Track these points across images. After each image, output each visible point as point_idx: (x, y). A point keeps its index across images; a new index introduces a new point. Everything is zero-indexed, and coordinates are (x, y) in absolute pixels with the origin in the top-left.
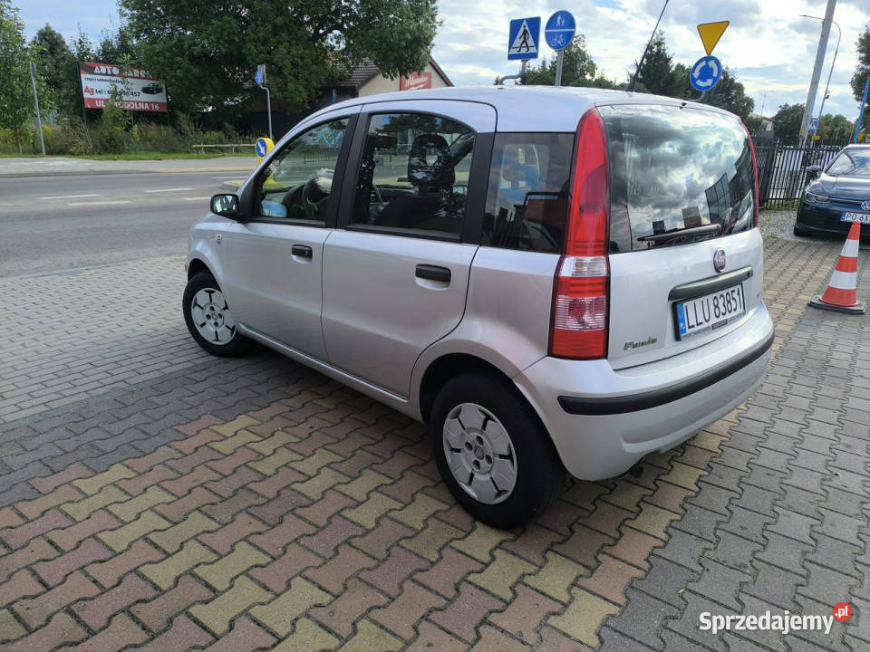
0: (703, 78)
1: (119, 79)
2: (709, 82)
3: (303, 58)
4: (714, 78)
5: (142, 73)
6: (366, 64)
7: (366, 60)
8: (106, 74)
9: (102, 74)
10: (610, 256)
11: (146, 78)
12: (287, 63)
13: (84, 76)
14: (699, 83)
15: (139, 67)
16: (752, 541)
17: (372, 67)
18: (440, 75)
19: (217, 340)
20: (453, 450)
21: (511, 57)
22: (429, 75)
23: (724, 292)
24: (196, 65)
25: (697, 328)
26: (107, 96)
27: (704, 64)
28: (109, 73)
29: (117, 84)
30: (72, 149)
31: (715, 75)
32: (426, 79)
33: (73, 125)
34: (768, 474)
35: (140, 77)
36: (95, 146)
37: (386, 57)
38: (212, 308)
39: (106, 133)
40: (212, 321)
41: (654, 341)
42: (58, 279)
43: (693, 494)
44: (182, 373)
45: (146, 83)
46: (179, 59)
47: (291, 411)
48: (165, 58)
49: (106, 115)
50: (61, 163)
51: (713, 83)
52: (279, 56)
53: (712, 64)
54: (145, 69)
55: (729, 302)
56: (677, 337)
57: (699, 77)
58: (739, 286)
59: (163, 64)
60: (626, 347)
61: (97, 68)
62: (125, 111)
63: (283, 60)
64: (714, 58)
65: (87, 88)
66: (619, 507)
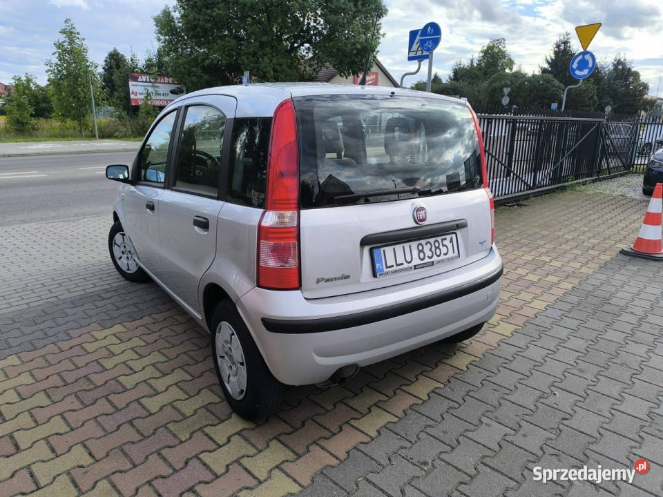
0: (580, 68)
1: (150, 84)
2: (586, 72)
3: (281, 65)
4: (589, 68)
5: (171, 80)
6: (327, 68)
7: (327, 64)
8: (146, 82)
9: (143, 82)
10: (301, 211)
11: (173, 83)
12: (270, 69)
13: (131, 83)
14: (577, 72)
15: (168, 75)
16: (445, 444)
17: (332, 70)
18: (385, 74)
19: (129, 270)
20: (221, 357)
21: (410, 59)
22: (376, 74)
23: (432, 240)
24: (206, 73)
25: (395, 268)
26: (142, 97)
27: (581, 57)
28: (148, 80)
29: (149, 88)
30: (116, 134)
31: (590, 65)
32: (374, 77)
33: (120, 117)
34: (495, 390)
35: (169, 83)
36: (133, 132)
37: (341, 62)
38: (125, 247)
39: (140, 122)
40: (125, 256)
41: (348, 277)
42: (61, 224)
43: (420, 402)
44: (97, 293)
45: (173, 87)
46: (195, 69)
47: (154, 323)
48: (185, 68)
49: (142, 110)
50: (106, 144)
51: (589, 72)
52: (264, 64)
53: (587, 57)
54: (171, 76)
55: (438, 248)
56: (375, 275)
57: (577, 67)
58: (454, 236)
59: (184, 73)
60: (318, 281)
61: (140, 77)
62: (154, 106)
63: (266, 67)
64: (589, 53)
65: (133, 91)
66: (353, 409)
